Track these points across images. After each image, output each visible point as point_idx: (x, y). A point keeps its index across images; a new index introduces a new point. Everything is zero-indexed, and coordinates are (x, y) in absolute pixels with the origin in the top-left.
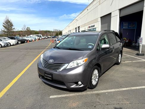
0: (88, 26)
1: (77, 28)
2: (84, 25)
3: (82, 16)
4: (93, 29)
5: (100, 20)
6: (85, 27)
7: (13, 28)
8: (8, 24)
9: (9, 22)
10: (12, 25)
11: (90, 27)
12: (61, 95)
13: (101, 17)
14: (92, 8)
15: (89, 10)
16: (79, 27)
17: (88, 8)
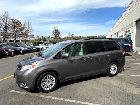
0: (125, 31)
1: (117, 33)
2: (122, 30)
3: (121, 21)
4: (129, 34)
5: (135, 24)
6: (123, 32)
7: (60, 35)
8: (57, 32)
9: (57, 30)
10: (59, 33)
11: (126, 32)
12: (18, 91)
13: (137, 21)
14: (129, 12)
15: (127, 14)
16: (118, 32)
17: (126, 12)
